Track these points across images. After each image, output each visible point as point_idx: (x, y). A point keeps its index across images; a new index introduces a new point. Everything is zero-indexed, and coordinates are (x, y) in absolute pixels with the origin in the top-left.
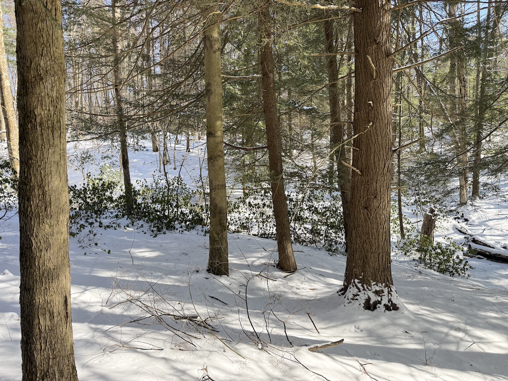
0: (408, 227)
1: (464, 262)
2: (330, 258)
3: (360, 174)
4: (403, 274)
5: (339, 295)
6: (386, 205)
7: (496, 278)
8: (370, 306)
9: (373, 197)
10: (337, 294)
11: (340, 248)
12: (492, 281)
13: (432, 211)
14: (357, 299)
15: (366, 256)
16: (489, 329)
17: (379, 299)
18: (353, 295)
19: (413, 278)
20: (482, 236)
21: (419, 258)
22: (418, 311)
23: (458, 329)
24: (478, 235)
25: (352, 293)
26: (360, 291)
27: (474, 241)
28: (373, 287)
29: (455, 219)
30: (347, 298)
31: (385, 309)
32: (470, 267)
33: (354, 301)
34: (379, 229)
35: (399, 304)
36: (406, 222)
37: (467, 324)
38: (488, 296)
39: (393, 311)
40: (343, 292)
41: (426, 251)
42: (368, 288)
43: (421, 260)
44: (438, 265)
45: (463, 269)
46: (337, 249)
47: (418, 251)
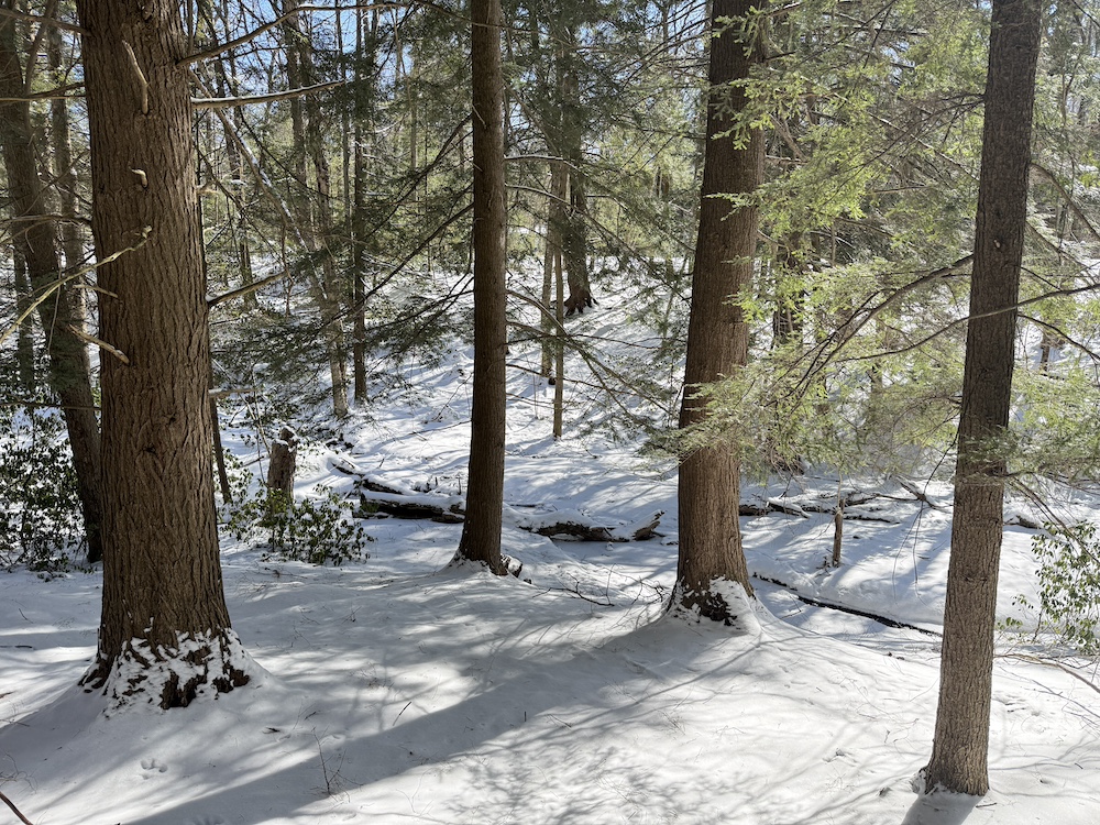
0: (237, 475)
1: (356, 531)
2: (46, 591)
3: (127, 361)
4: (243, 586)
5: (88, 691)
6: (202, 437)
7: (412, 550)
8: (177, 697)
9: (167, 421)
10: (78, 688)
11: (71, 556)
12: (406, 557)
13: (287, 435)
14: (142, 690)
15: (157, 573)
16: (425, 662)
17: (200, 670)
18: (129, 681)
19: (266, 593)
20: (380, 472)
21: (270, 540)
22: (289, 668)
23: (374, 683)
24: (373, 472)
25: (125, 678)
26: (147, 666)
27: (369, 485)
28: (182, 646)
29: (328, 445)
30: (110, 693)
31: (216, 691)
32: (369, 539)
33: (135, 696)
34: (188, 498)
35: (250, 668)
36: (231, 464)
37: (386, 664)
38: (412, 593)
39: (237, 690)
40: (97, 679)
41: (282, 524)
42: (168, 653)
43: (274, 545)
44: (308, 548)
45: (357, 545)
46: (64, 560)
47: (264, 524)
